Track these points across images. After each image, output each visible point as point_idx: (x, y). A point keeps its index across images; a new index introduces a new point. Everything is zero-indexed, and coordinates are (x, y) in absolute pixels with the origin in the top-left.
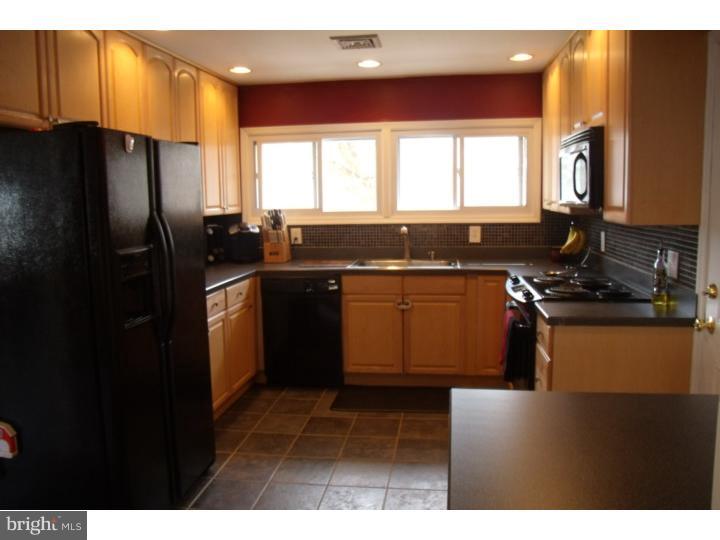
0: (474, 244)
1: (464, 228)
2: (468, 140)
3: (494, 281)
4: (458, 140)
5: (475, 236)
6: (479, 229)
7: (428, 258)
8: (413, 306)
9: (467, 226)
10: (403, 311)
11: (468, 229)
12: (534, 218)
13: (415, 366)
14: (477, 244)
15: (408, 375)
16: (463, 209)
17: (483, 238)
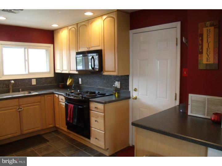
0: (33, 85)
1: (30, 80)
2: (30, 50)
3: (50, 96)
4: (26, 50)
5: (34, 82)
6: (35, 80)
7: (19, 91)
8: (23, 109)
9: (31, 79)
10: (19, 111)
11: (31, 80)
12: (52, 75)
13: (25, 131)
14: (35, 85)
15: (23, 135)
16: (29, 74)
17: (36, 83)
